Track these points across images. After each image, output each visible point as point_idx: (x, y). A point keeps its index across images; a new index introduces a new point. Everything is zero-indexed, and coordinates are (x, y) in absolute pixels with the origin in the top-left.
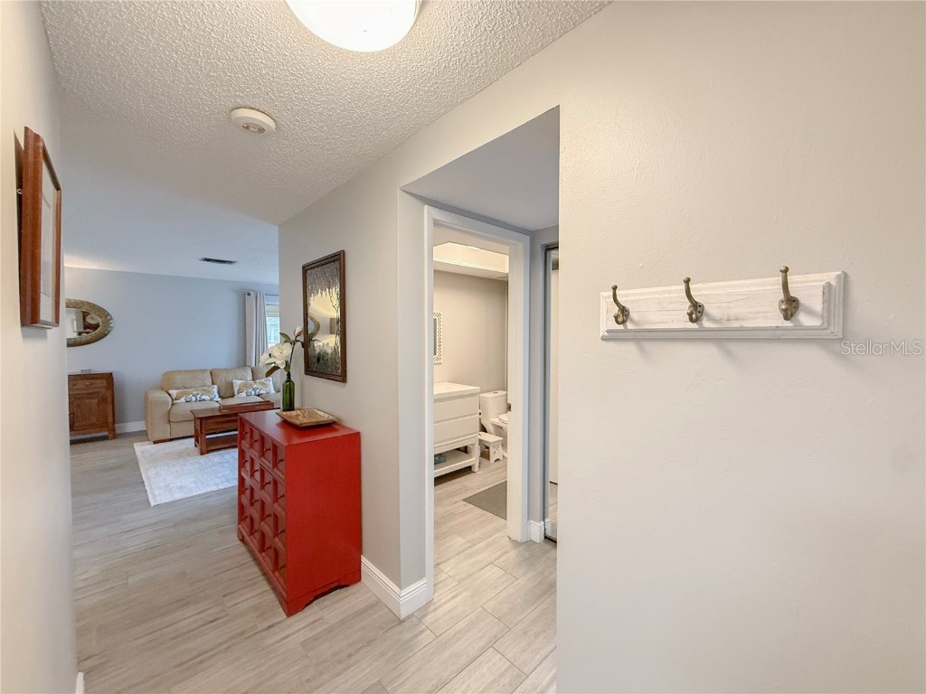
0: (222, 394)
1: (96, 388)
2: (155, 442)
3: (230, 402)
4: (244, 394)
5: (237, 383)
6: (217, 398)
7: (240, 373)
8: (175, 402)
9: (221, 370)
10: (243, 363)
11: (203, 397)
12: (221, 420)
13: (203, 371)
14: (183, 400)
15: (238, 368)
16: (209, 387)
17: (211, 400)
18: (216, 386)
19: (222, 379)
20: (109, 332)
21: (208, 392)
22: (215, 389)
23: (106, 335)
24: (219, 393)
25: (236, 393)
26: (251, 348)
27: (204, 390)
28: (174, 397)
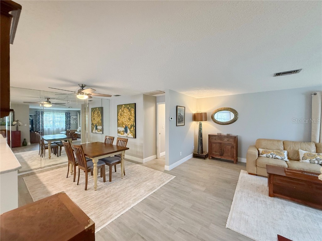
0: (290, 157)
1: (230, 141)
2: (249, 174)
3: (296, 166)
4: (308, 161)
5: (302, 153)
6: (286, 159)
7: (305, 146)
8: (261, 155)
9: (290, 141)
10: (308, 139)
11: (277, 156)
12: (285, 179)
13: (278, 141)
14: (265, 155)
15: (304, 142)
16: (281, 151)
17: (282, 159)
18: (286, 151)
19: (291, 147)
20: (237, 120)
21: (280, 154)
22: (285, 153)
23: (236, 121)
24: (288, 155)
25: (301, 158)
26: (316, 130)
27: (278, 152)
28: (261, 152)
